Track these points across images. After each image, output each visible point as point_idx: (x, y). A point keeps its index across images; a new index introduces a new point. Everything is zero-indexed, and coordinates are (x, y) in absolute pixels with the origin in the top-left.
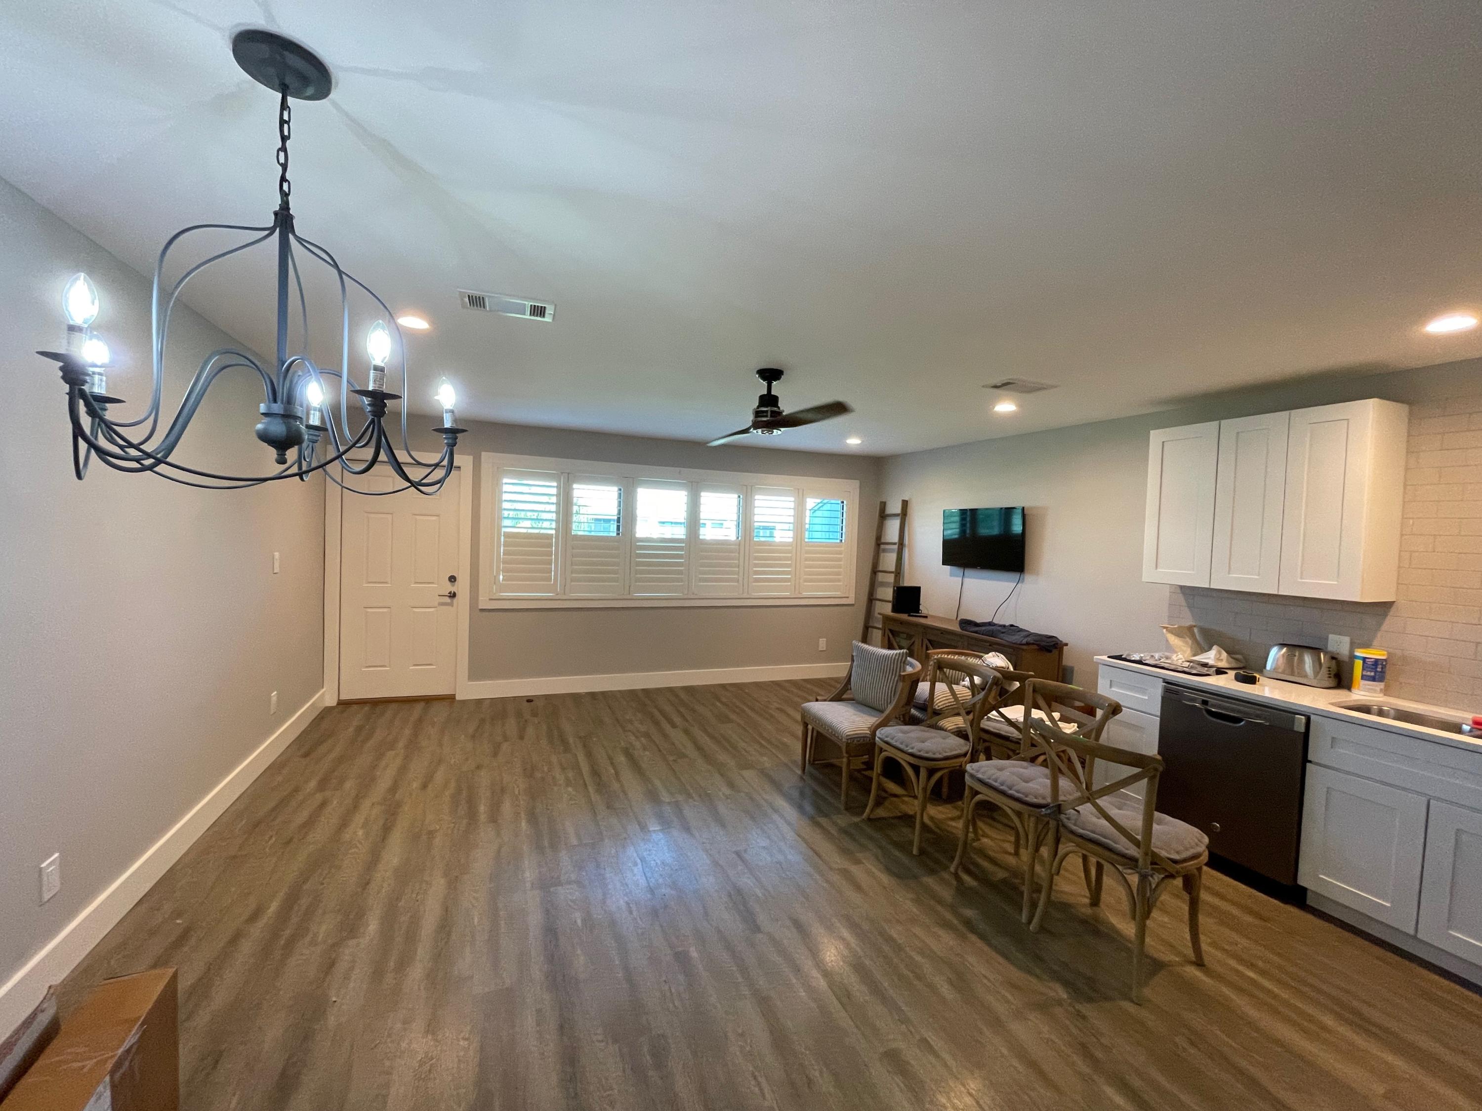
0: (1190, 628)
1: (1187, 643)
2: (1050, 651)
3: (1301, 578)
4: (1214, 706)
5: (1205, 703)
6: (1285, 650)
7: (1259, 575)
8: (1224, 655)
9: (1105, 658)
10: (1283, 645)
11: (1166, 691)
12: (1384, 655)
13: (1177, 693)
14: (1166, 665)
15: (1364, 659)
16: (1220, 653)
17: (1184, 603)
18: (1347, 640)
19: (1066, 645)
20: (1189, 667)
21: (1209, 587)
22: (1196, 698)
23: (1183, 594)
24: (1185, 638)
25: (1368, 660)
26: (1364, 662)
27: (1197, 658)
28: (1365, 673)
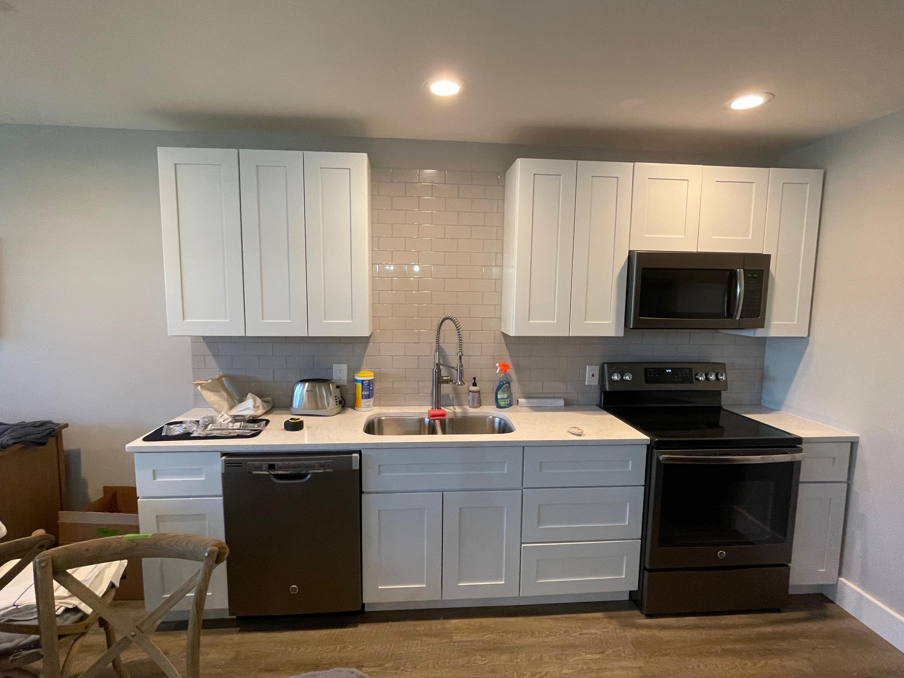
0: (219, 380)
1: (221, 396)
2: (43, 444)
3: (325, 319)
4: (280, 468)
5: (271, 467)
6: (307, 384)
7: (290, 319)
8: (259, 401)
9: (139, 443)
10: (304, 381)
11: (227, 465)
12: (372, 376)
13: (239, 464)
14: (216, 433)
15: (363, 381)
16: (255, 401)
17: (209, 353)
18: (345, 367)
19: (66, 426)
20: (241, 428)
21: (244, 335)
22: (262, 465)
23: (206, 342)
24: (220, 392)
25: (364, 382)
26: (362, 385)
27: (237, 412)
28: (363, 393)
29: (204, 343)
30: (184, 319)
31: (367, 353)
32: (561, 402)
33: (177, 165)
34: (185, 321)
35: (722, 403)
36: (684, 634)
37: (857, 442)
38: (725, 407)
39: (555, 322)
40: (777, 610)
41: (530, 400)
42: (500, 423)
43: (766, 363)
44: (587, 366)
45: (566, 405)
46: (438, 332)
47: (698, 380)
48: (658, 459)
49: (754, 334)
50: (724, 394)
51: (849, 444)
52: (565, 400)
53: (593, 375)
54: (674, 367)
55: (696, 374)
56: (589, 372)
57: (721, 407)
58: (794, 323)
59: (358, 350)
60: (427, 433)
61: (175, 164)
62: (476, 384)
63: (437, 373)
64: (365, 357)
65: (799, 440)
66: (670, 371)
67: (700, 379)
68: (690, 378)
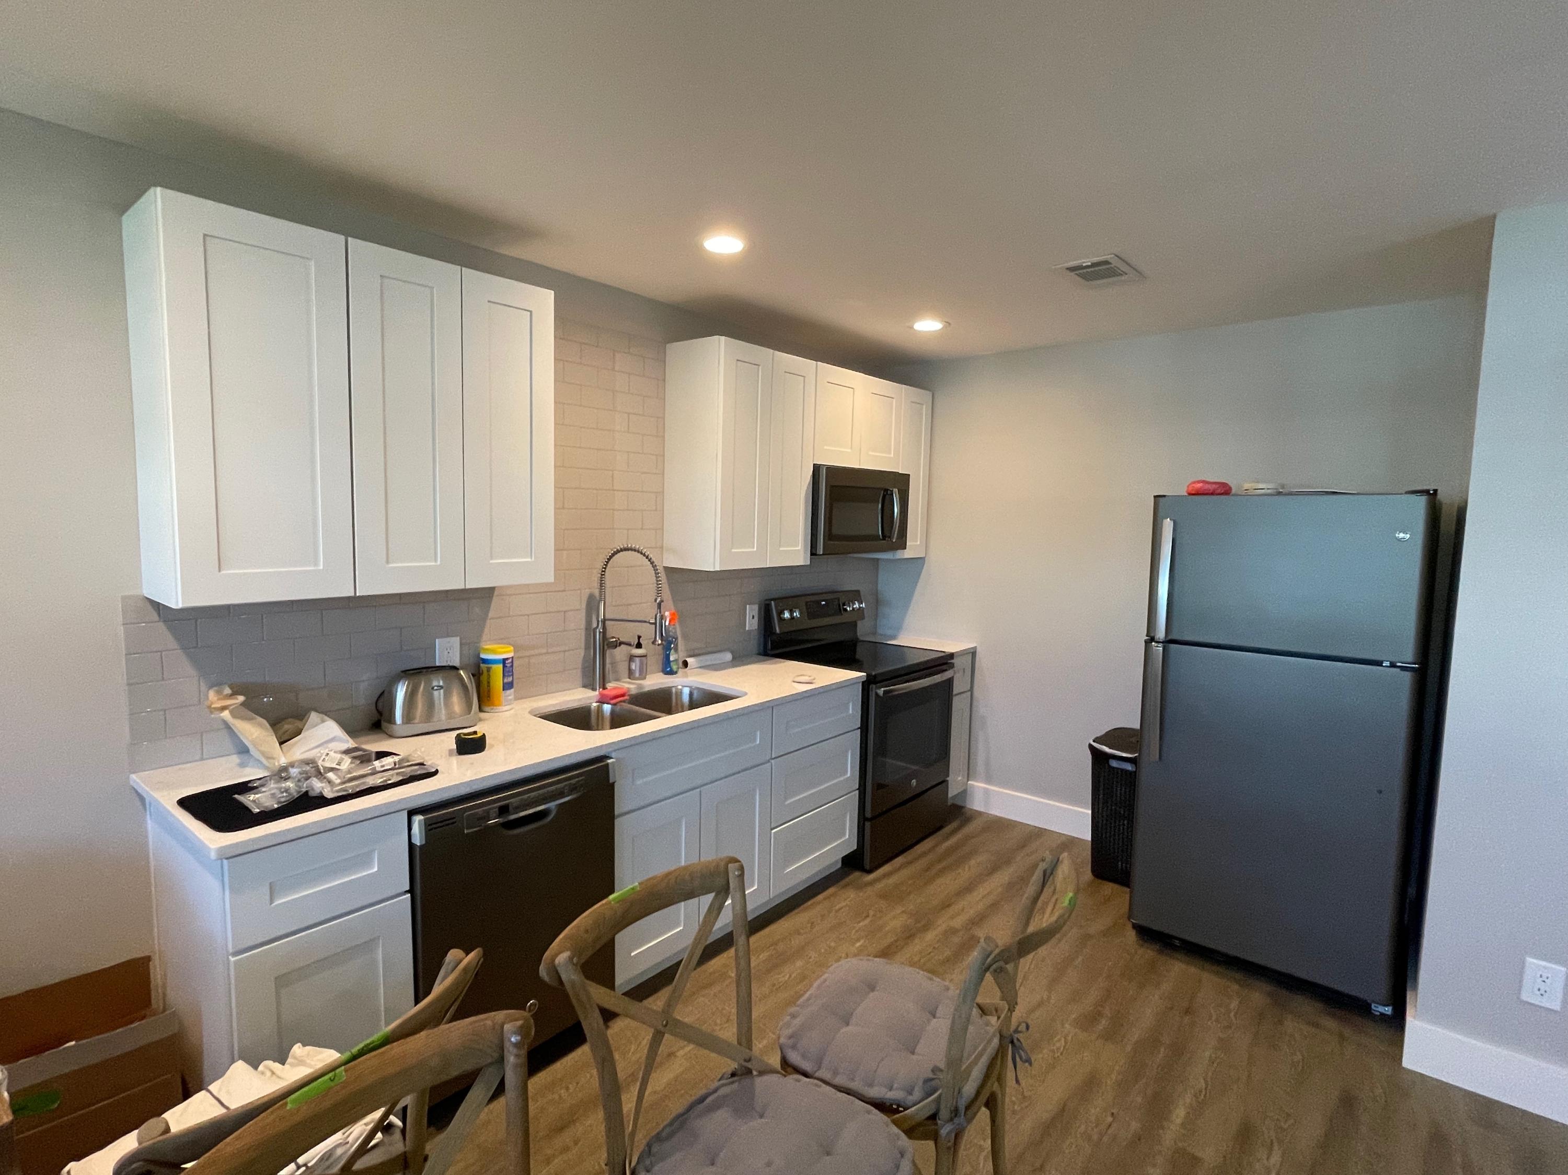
3: (492, 558)
4: (517, 809)
5: (504, 810)
7: (436, 560)
9: (220, 838)
11: (429, 827)
12: (510, 651)
15: (500, 661)
18: (457, 642)
20: (397, 766)
21: (352, 594)
22: (488, 812)
23: (164, 621)
24: (256, 719)
25: (507, 662)
26: (504, 666)
27: (302, 753)
28: (506, 681)
29: (161, 624)
30: (220, 571)
31: (491, 615)
32: (728, 656)
33: (208, 238)
34: (223, 572)
35: (858, 634)
36: (905, 873)
37: (976, 652)
38: (861, 638)
39: (755, 549)
40: (940, 828)
41: (701, 658)
42: (691, 694)
43: (879, 588)
44: (748, 606)
45: (734, 658)
46: (603, 571)
47: (846, 610)
48: (877, 694)
49: (894, 556)
50: (859, 624)
51: (971, 654)
52: (732, 652)
53: (753, 617)
54: (829, 598)
55: (844, 605)
56: (749, 614)
57: (858, 639)
58: (916, 543)
59: (477, 610)
60: (608, 726)
61: (205, 236)
62: (641, 645)
63: (601, 634)
64: (488, 621)
65: (952, 656)
66: (824, 603)
67: (848, 609)
68: (841, 610)
